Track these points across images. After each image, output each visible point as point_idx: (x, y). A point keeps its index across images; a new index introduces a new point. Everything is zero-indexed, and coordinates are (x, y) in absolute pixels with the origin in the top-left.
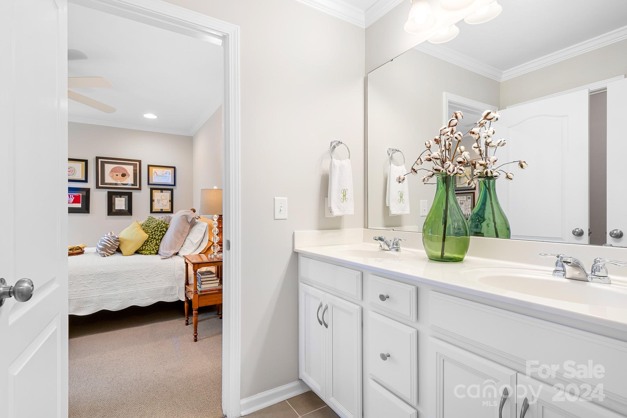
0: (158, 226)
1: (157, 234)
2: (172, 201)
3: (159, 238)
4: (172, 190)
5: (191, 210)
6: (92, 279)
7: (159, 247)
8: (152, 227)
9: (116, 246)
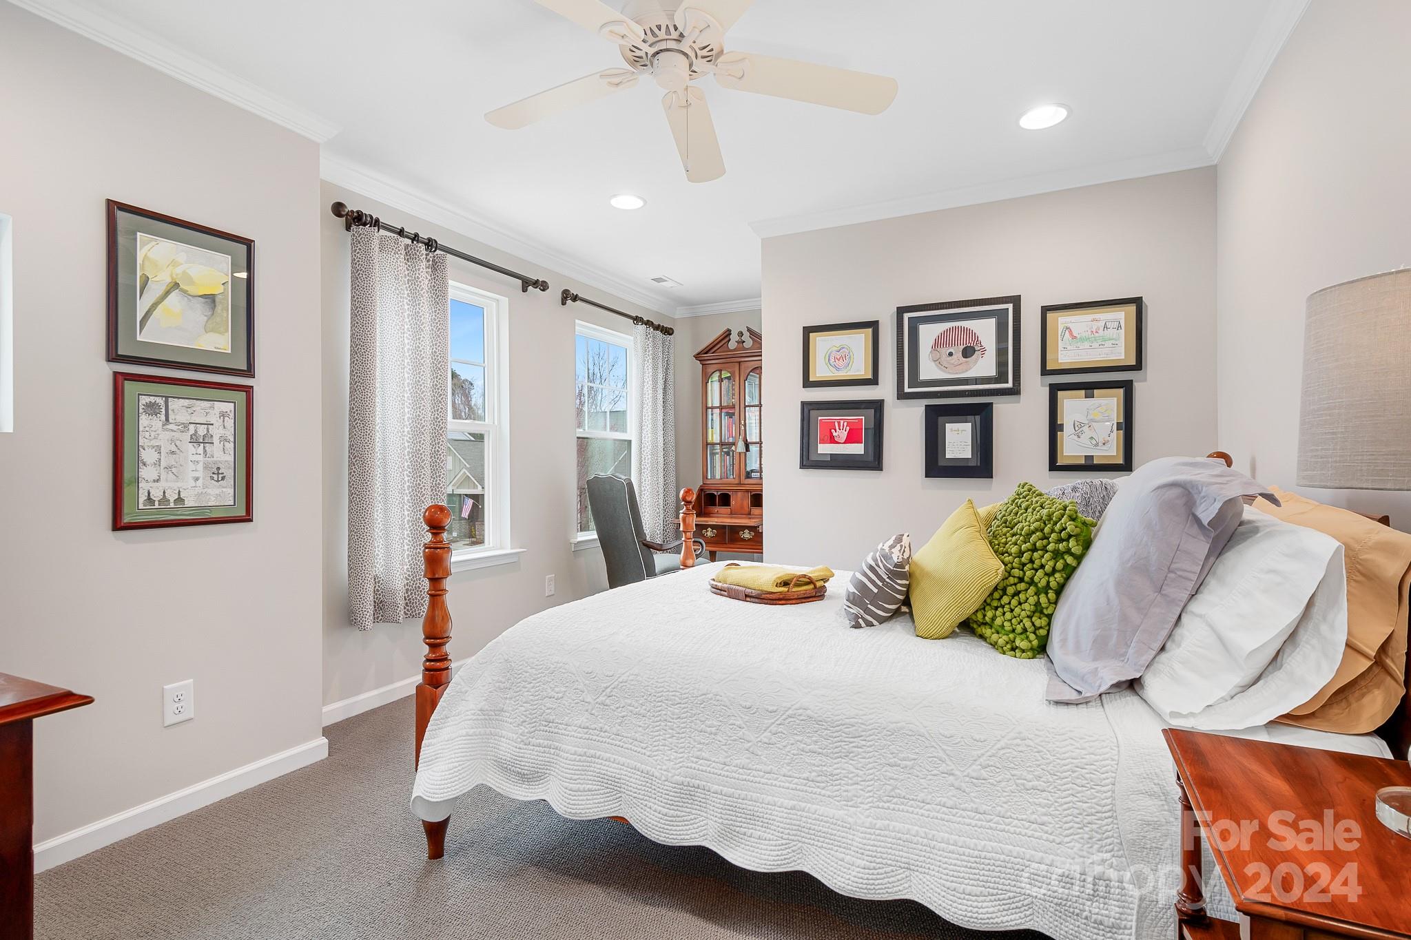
0: (1047, 530)
1: (1042, 567)
2: (1127, 426)
3: (1048, 582)
4: (1127, 386)
5: (1208, 457)
6: (773, 728)
7: (1049, 624)
8: (1022, 530)
9: (899, 592)
